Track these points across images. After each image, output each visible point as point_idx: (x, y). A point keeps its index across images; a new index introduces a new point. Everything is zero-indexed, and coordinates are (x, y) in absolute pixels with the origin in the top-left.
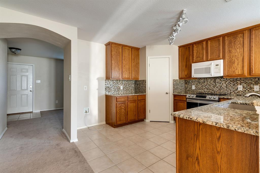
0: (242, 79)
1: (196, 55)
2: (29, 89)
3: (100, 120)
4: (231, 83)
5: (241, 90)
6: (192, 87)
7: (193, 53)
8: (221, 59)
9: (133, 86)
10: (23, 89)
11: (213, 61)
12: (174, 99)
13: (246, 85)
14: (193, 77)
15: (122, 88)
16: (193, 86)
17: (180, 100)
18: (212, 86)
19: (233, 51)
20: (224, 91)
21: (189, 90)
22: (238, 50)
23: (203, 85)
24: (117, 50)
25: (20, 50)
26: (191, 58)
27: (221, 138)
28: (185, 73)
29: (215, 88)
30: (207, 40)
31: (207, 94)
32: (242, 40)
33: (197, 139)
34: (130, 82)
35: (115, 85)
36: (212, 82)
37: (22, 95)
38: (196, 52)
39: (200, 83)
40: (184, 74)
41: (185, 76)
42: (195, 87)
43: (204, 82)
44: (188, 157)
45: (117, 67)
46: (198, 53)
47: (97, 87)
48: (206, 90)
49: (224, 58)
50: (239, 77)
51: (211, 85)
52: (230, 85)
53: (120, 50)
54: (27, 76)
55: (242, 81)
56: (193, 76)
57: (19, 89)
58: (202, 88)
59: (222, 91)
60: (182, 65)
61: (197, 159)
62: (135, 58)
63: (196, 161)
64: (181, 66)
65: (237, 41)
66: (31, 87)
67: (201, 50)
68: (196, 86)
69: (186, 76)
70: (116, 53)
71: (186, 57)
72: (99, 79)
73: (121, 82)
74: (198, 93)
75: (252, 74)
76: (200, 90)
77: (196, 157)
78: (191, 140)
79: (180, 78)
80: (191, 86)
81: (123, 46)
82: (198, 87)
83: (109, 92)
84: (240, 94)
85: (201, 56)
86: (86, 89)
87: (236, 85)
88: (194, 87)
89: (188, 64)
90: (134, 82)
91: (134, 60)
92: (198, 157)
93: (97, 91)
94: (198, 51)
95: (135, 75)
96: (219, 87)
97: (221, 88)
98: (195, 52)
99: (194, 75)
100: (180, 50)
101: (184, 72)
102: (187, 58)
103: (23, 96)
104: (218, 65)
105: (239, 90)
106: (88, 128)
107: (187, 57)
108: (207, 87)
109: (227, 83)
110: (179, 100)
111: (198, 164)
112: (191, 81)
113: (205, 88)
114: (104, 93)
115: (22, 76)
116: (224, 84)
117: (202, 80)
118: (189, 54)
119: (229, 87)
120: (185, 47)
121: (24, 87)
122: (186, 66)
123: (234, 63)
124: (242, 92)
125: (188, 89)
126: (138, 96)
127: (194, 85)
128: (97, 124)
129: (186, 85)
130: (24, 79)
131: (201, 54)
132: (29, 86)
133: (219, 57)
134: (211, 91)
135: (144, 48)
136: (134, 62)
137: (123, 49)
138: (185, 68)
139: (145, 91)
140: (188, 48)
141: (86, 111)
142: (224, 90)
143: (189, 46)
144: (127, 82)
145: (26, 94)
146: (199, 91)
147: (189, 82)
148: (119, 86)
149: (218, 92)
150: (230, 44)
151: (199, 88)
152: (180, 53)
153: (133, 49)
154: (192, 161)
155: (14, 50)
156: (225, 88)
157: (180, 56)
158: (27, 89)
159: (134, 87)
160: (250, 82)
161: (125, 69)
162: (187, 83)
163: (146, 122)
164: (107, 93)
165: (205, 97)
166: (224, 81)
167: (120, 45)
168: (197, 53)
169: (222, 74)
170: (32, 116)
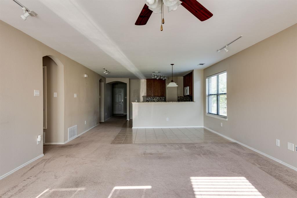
53: (152, 82)
54: (121, 95)
66: (123, 100)
72: (143, 97)
103: (119, 105)
115: (119, 95)
121: (120, 100)
130: (120, 96)
137: (154, 81)
153: (160, 80)
158: (121, 102)
161: (155, 91)
169: (188, 94)
170: (123, 115)
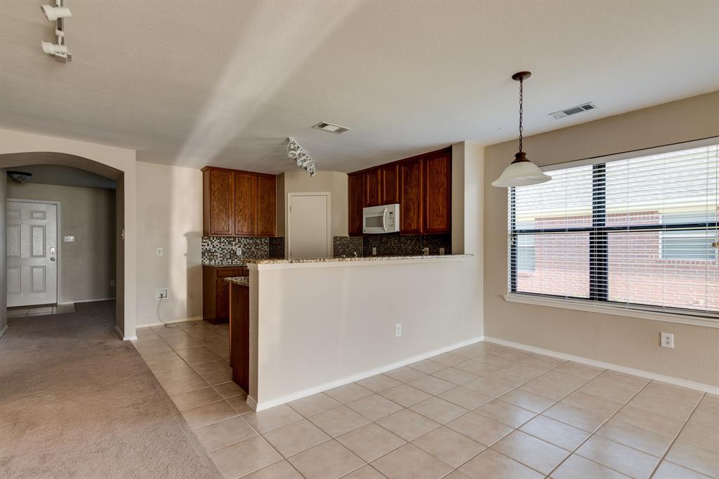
1: (370, 193)
2: (49, 256)
3: (191, 313)
6: (372, 252)
7: (366, 188)
8: (397, 203)
9: (267, 248)
10: (34, 254)
15: (239, 253)
19: (410, 190)
23: (386, 246)
24: (223, 180)
25: (30, 175)
26: (364, 198)
28: (357, 225)
30: (382, 168)
32: (418, 173)
34: (258, 241)
35: (222, 247)
37: (32, 268)
39: (382, 243)
41: (356, 231)
43: (386, 242)
45: (224, 213)
46: (372, 190)
47: (185, 251)
49: (400, 201)
53: (230, 180)
54: (44, 227)
56: (365, 231)
57: (25, 253)
62: (264, 194)
64: (352, 212)
65: (413, 175)
66: (53, 250)
67: (375, 185)
69: (358, 230)
70: (222, 185)
71: (357, 195)
72: (188, 235)
73: (237, 241)
75: (427, 231)
79: (350, 233)
81: (238, 173)
82: (380, 251)
83: (210, 260)
85: (376, 195)
86: (161, 254)
90: (267, 241)
91: (263, 198)
93: (185, 257)
94: (371, 186)
95: (265, 228)
98: (368, 186)
99: (366, 229)
101: (355, 223)
103: (34, 269)
104: (392, 213)
106: (166, 325)
107: (359, 196)
114: (199, 261)
115: (32, 227)
118: (362, 189)
120: (357, 176)
121: (38, 248)
122: (357, 212)
123: (410, 210)
125: (367, 254)
128: (186, 320)
129: (365, 248)
130: (38, 233)
132: (48, 247)
133: (395, 199)
135: (282, 176)
136: (262, 203)
137: (237, 177)
138: (356, 217)
140: (360, 179)
141: (162, 295)
143: (361, 175)
144: (251, 241)
145: (41, 267)
148: (234, 248)
150: (406, 179)
151: (381, 253)
152: (350, 186)
153: (260, 178)
155: (16, 176)
157: (350, 193)
158: (44, 255)
161: (241, 216)
162: (366, 243)
164: (207, 262)
167: (230, 171)
169: (397, 229)
170: (55, 311)
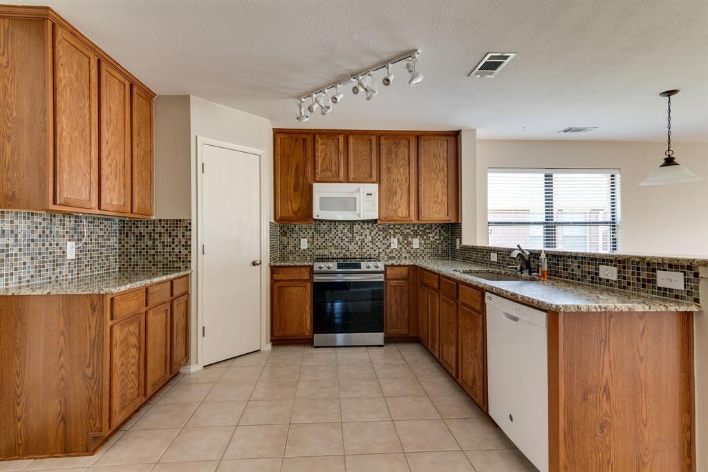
0: (396, 227)
1: (323, 164)
4: (381, 233)
5: (396, 247)
6: (300, 244)
7: (314, 156)
8: (374, 182)
9: (114, 241)
11: (362, 184)
12: (272, 278)
13: (401, 237)
14: (317, 218)
15: (71, 254)
16: (302, 240)
17: (291, 280)
18: (347, 240)
19: (394, 170)
20: (368, 251)
21: (291, 253)
22: (401, 170)
23: (327, 237)
24: (80, 66)
26: (309, 168)
27: (646, 331)
28: (293, 206)
29: (353, 244)
30: (347, 134)
31: (335, 259)
32: (407, 152)
33: (605, 348)
34: (102, 226)
35: (38, 241)
36: (346, 230)
38: (322, 155)
39: (319, 232)
40: (290, 207)
41: (291, 214)
42: (308, 242)
43: (330, 231)
44: (587, 395)
45: (82, 153)
46: (327, 160)
48: (333, 250)
49: (379, 181)
50: (392, 223)
51: (344, 238)
52: (379, 237)
53: (93, 72)
55: (396, 231)
56: (318, 216)
58: (324, 244)
59: (364, 251)
60: (283, 183)
61: (606, 389)
62: (143, 129)
63: (603, 394)
64: (283, 187)
65: (400, 152)
67: (333, 155)
68: (311, 240)
69: (296, 213)
70: (76, 78)
71: (294, 164)
73: (67, 223)
74: (316, 257)
75: (420, 219)
76: (321, 251)
77: (603, 386)
78: (594, 354)
79: (278, 218)
80: (297, 240)
81: (105, 61)
82: (315, 244)
84: (394, 255)
85: (334, 168)
87: (388, 237)
88: (304, 244)
89: (301, 183)
90: (116, 227)
91: (139, 134)
92: (607, 384)
94: (326, 154)
95: (141, 199)
96: (359, 244)
97: (364, 244)
98: (318, 154)
99: (319, 213)
100: (278, 141)
101: (289, 203)
102: (297, 168)
104: (371, 194)
105: (392, 247)
107: (297, 165)
108: (335, 242)
109: (373, 233)
110: (287, 280)
111: (607, 399)
112: (297, 229)
113: (331, 246)
116: (368, 237)
117: (324, 227)
118: (305, 156)
119: (377, 242)
120: (293, 136)
122: (294, 188)
123: (395, 193)
124: (397, 250)
125: (290, 248)
126: (175, 282)
127: (304, 238)
129: (285, 240)
131: (333, 163)
133: (371, 177)
134: (344, 251)
136: (138, 146)
137: (103, 72)
138: (292, 193)
139: (185, 261)
140: (302, 142)
142: (368, 248)
143: (304, 136)
144: (91, 227)
146: (317, 253)
147: (292, 231)
148: (61, 242)
149: (357, 253)
150: (389, 155)
151: (317, 247)
152: (278, 147)
153: (134, 88)
154: (594, 399)
156: (370, 244)
157: (278, 158)
159: (117, 246)
160: (408, 233)
161: (110, 165)
162: (286, 233)
163: (190, 374)
165: (358, 266)
166: (368, 229)
167: (92, 48)
168: (324, 158)
